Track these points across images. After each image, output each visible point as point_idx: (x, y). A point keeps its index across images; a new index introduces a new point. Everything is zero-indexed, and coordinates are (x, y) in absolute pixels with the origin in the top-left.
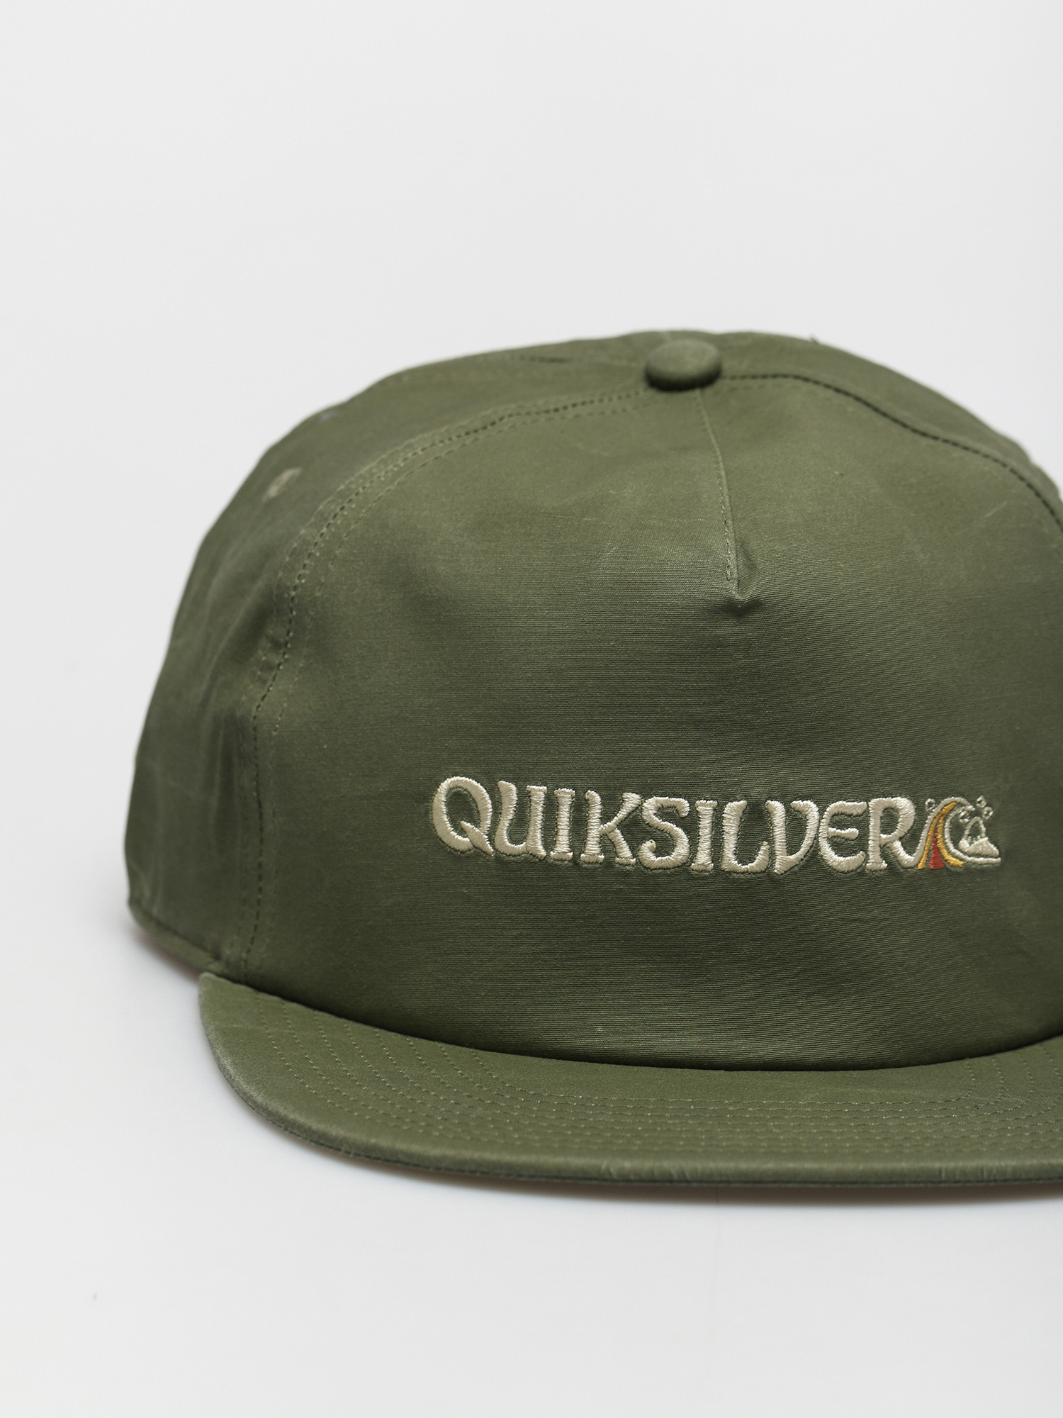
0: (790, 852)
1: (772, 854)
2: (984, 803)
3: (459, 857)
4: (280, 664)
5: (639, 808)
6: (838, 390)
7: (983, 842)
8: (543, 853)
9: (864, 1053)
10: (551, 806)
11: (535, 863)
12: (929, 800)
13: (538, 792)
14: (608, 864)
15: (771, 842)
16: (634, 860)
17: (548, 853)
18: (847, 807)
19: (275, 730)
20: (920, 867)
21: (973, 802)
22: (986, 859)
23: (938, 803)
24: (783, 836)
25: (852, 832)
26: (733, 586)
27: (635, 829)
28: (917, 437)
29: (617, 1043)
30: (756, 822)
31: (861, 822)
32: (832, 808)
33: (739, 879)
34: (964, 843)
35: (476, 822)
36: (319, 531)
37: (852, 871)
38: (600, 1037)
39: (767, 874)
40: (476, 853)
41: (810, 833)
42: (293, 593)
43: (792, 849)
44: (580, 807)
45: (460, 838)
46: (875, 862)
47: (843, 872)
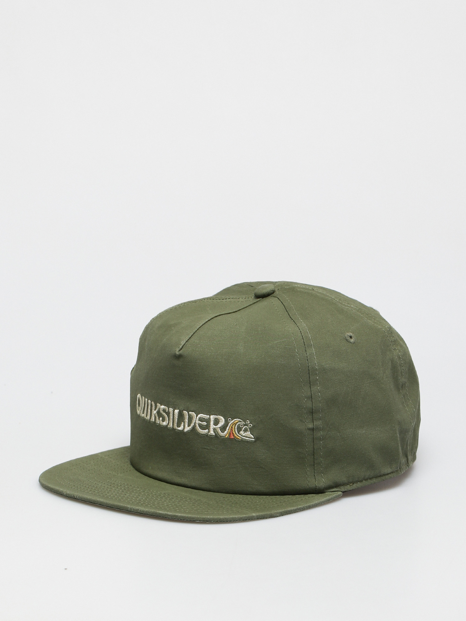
1: (184, 426)
2: (249, 422)
7: (248, 434)
9: (204, 486)
11: (144, 420)
12: (230, 418)
14: (155, 422)
15: (184, 423)
16: (159, 422)
17: (146, 418)
18: (203, 416)
20: (226, 437)
21: (245, 422)
22: (249, 439)
23: (232, 420)
24: (187, 421)
25: (205, 423)
27: (159, 414)
30: (181, 415)
31: (208, 421)
32: (199, 416)
33: (178, 432)
34: (242, 432)
37: (204, 434)
39: (183, 432)
41: (194, 422)
43: (189, 426)
46: (212, 432)
47: (202, 434)
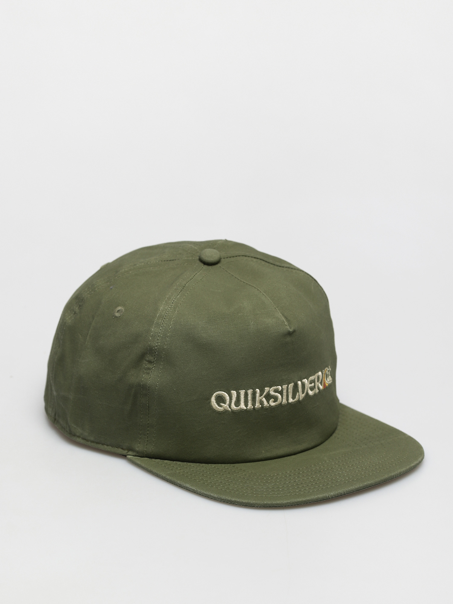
0: (303, 394)
1: (299, 395)
3: (221, 413)
4: (153, 368)
5: (269, 391)
6: (255, 258)
7: (330, 377)
8: (246, 408)
10: (246, 395)
11: (243, 411)
13: (242, 392)
14: (262, 407)
15: (299, 392)
16: (268, 405)
17: (247, 408)
18: (312, 378)
19: (157, 387)
20: (323, 388)
22: (330, 382)
23: (324, 370)
24: (301, 390)
25: (313, 384)
26: (288, 327)
27: (268, 397)
28: (279, 267)
29: (269, 455)
30: (296, 389)
31: (314, 381)
32: (310, 379)
33: (293, 404)
34: (328, 379)
35: (225, 403)
36: (159, 329)
37: (314, 394)
38: (264, 454)
39: (299, 401)
40: (226, 411)
41: (306, 388)
42: (156, 348)
44: (254, 394)
45: (220, 408)
46: (317, 391)
47: (312, 396)
